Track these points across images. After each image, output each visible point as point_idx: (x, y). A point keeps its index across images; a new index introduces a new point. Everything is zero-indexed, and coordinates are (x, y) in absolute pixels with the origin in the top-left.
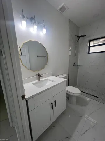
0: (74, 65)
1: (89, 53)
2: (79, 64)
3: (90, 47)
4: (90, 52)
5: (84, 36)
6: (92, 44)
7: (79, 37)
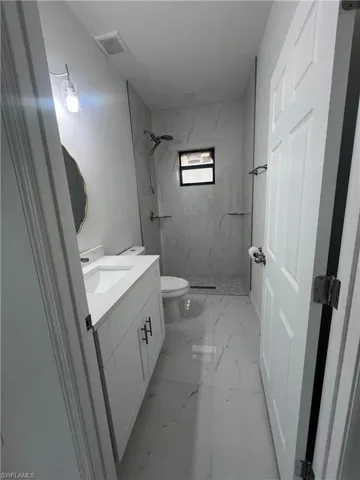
0: (152, 218)
1: (182, 185)
2: (161, 215)
3: (182, 168)
4: (184, 182)
5: (169, 138)
6: (185, 161)
7: (157, 141)
